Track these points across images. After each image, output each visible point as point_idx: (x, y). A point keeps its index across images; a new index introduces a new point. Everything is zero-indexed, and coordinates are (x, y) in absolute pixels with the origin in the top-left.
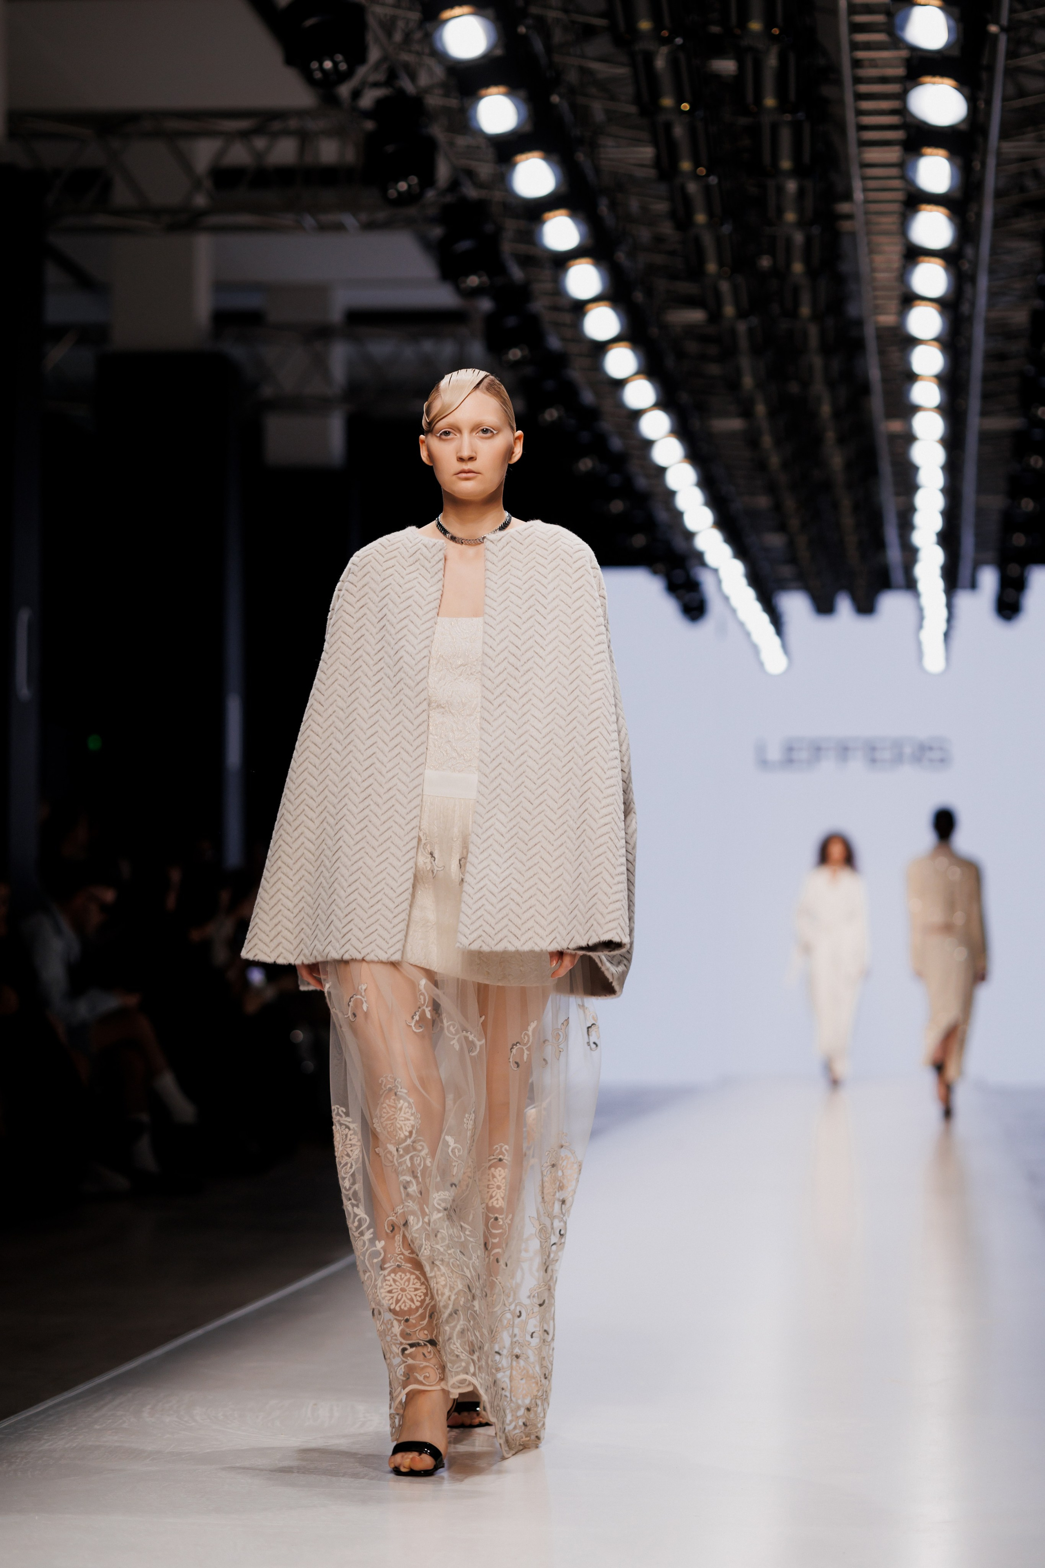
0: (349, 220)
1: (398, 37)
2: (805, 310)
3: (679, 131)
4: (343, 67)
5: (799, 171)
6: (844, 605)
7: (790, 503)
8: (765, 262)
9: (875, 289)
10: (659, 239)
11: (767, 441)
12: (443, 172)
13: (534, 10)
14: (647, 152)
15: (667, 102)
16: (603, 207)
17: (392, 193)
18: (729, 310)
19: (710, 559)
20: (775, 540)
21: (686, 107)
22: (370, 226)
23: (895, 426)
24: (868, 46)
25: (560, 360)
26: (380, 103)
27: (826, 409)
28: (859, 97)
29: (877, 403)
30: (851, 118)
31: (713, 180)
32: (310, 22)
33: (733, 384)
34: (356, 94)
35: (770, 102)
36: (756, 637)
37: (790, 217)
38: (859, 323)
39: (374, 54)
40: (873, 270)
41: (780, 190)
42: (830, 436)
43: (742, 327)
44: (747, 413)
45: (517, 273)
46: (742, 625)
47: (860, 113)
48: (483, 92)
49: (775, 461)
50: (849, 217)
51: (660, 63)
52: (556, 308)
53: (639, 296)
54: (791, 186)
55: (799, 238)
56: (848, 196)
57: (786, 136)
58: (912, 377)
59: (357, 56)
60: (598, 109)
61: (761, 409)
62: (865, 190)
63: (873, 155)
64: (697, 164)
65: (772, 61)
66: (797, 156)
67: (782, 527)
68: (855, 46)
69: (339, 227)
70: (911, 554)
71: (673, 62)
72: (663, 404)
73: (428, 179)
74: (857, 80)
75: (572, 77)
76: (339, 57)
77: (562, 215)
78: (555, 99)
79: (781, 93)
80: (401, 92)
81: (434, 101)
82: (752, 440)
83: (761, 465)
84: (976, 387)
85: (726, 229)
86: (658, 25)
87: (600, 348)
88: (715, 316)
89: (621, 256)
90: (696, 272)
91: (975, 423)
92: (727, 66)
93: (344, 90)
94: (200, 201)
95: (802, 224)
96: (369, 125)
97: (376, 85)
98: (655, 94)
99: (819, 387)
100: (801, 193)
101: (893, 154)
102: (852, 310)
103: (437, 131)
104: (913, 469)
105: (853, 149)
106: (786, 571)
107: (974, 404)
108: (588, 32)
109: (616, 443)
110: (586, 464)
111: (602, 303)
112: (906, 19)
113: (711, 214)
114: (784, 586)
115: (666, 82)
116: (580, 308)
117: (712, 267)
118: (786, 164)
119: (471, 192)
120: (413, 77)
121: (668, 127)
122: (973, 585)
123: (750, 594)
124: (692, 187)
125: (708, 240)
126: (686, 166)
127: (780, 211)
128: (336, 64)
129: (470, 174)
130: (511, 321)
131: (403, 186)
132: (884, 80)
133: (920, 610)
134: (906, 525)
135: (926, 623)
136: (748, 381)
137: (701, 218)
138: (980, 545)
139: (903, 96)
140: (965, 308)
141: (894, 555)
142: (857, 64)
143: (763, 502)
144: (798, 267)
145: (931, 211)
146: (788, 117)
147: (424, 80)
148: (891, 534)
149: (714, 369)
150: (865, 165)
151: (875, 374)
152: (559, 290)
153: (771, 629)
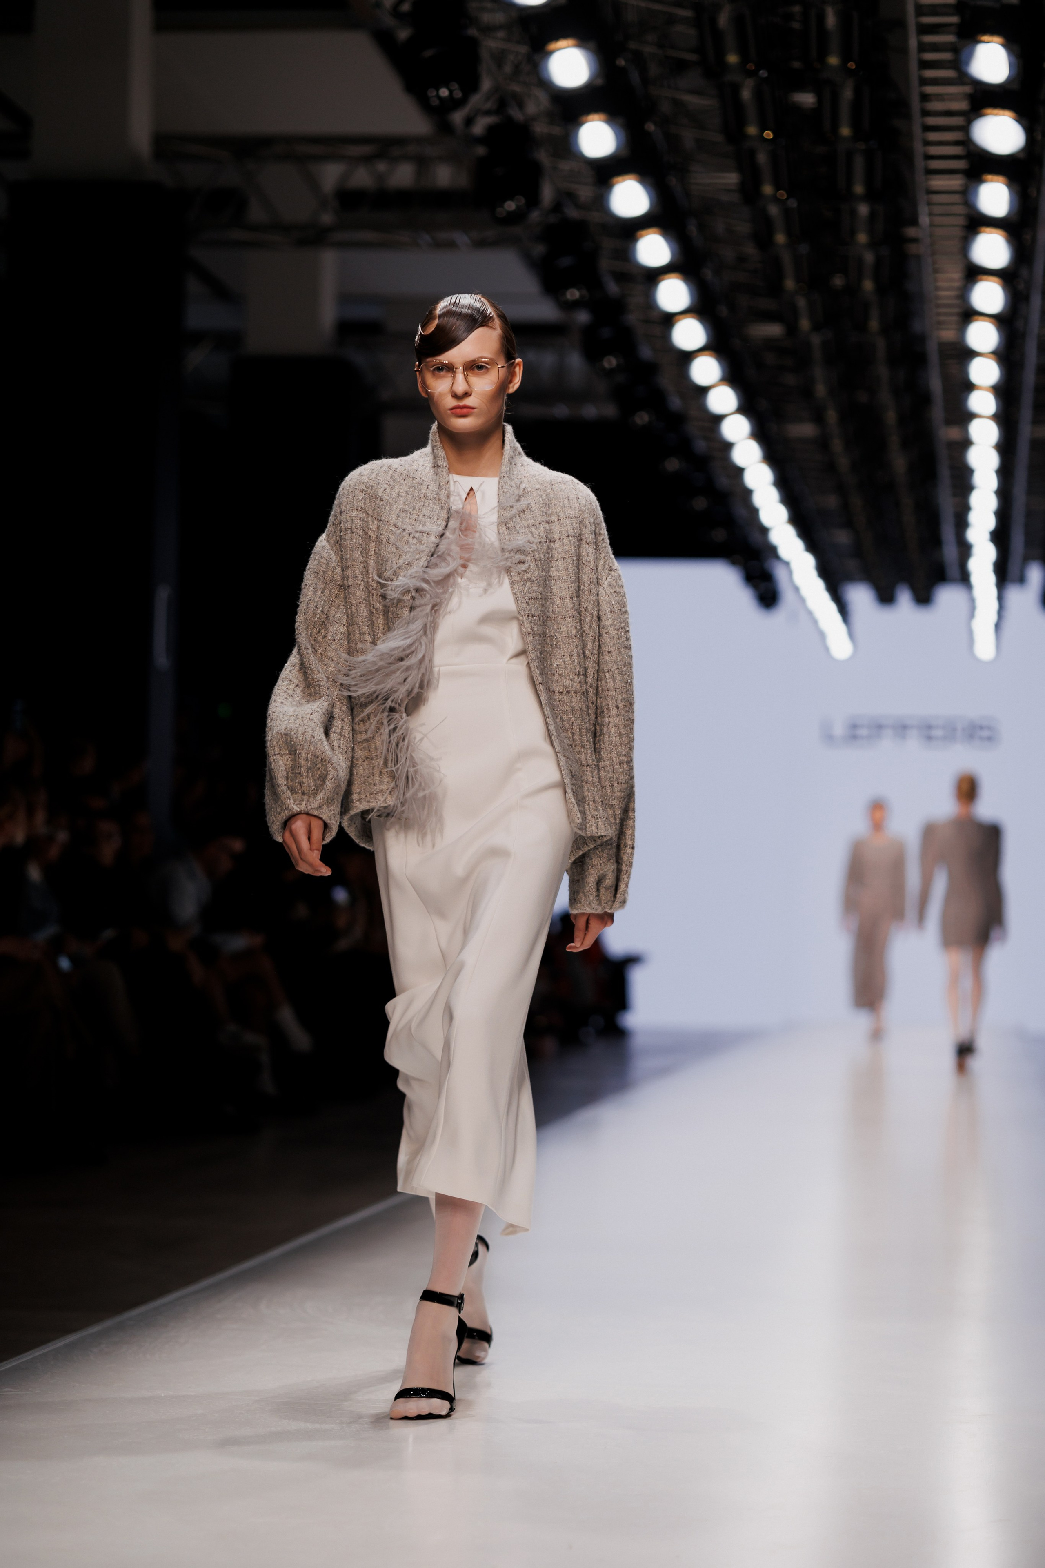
0: (461, 238)
1: (508, 69)
2: (874, 324)
3: (762, 158)
4: (458, 94)
5: (871, 196)
6: (904, 598)
7: (857, 502)
8: (838, 281)
9: (938, 306)
10: (742, 259)
11: (837, 445)
12: (547, 194)
13: (633, 45)
14: (732, 178)
15: (752, 130)
16: (692, 228)
17: (500, 212)
18: (805, 324)
19: (783, 552)
20: (842, 538)
21: (768, 135)
22: (481, 244)
23: (953, 433)
24: (935, 82)
25: (650, 369)
26: (491, 129)
27: (891, 417)
28: (928, 128)
29: (937, 412)
30: (919, 149)
31: (793, 203)
32: (428, 53)
33: (807, 392)
34: (469, 121)
35: (845, 131)
36: (824, 624)
37: (862, 238)
38: (922, 339)
39: (486, 84)
40: (937, 289)
41: (853, 213)
42: (894, 440)
43: (816, 340)
44: (818, 418)
45: (613, 288)
46: (810, 613)
47: (927, 143)
48: (584, 118)
49: (843, 462)
50: (915, 240)
51: (746, 94)
52: (647, 321)
53: (723, 311)
54: (863, 210)
55: (869, 258)
56: (914, 221)
57: (859, 163)
58: (970, 387)
59: (471, 85)
60: (688, 137)
61: (832, 416)
62: (931, 214)
63: (938, 182)
64: (778, 187)
65: (848, 93)
66: (869, 183)
67: (849, 524)
68: (924, 82)
69: (451, 245)
70: (965, 550)
71: (758, 94)
72: (743, 409)
73: (533, 200)
74: (926, 113)
75: (665, 108)
76: (455, 86)
77: (655, 233)
78: (650, 127)
79: (856, 124)
80: (510, 120)
81: (540, 129)
82: (823, 443)
83: (831, 467)
84: (1027, 399)
85: (804, 248)
86: (745, 58)
87: (687, 357)
88: (792, 329)
89: (708, 274)
90: (775, 288)
91: (1026, 431)
92: (807, 99)
93: (458, 117)
94: (327, 218)
95: (873, 245)
96: (481, 151)
97: (488, 113)
98: (741, 123)
99: (885, 397)
100: (872, 215)
101: (956, 182)
102: (917, 326)
103: (543, 156)
104: (969, 472)
105: (920, 176)
106: (852, 564)
107: (1026, 414)
108: (680, 67)
109: (700, 446)
110: (673, 465)
111: (689, 315)
112: (970, 55)
113: (789, 233)
114: (851, 578)
115: (751, 112)
116: (669, 320)
117: (790, 284)
118: (859, 189)
119: (572, 213)
120: (521, 106)
121: (752, 153)
122: (1021, 580)
123: (819, 585)
124: (774, 210)
125: (787, 259)
126: (768, 189)
127: (853, 233)
128: (451, 92)
129: (571, 196)
130: (606, 332)
131: (510, 206)
132: (949, 113)
133: (972, 601)
134: (962, 523)
135: (978, 613)
136: (821, 390)
137: (780, 238)
138: (1029, 543)
139: (966, 129)
140: (1019, 324)
141: (950, 552)
142: (925, 98)
143: (832, 501)
144: (868, 285)
145: (991, 233)
146: (861, 146)
147: (531, 108)
148: (948, 532)
149: (790, 379)
150: (931, 192)
151: (936, 384)
152: (650, 303)
153: (838, 617)
